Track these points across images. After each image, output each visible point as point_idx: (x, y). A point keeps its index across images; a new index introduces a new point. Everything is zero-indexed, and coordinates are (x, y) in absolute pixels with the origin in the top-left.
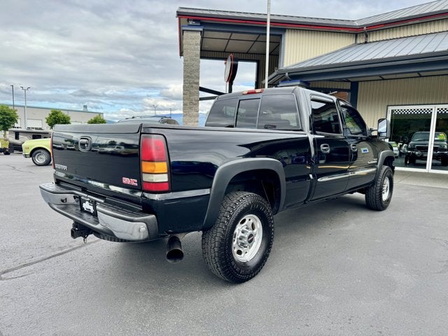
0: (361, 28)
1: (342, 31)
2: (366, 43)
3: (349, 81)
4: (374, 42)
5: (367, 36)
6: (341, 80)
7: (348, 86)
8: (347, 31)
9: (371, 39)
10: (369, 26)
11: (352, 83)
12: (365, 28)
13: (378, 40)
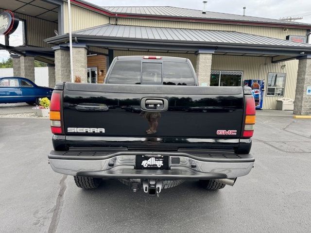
0: (114, 14)
1: (102, 13)
2: (116, 24)
3: (108, 49)
4: (122, 25)
5: (116, 20)
6: (105, 48)
7: (107, 52)
8: (105, 14)
9: (119, 23)
10: (120, 14)
11: (109, 50)
12: (116, 15)
13: (125, 24)
